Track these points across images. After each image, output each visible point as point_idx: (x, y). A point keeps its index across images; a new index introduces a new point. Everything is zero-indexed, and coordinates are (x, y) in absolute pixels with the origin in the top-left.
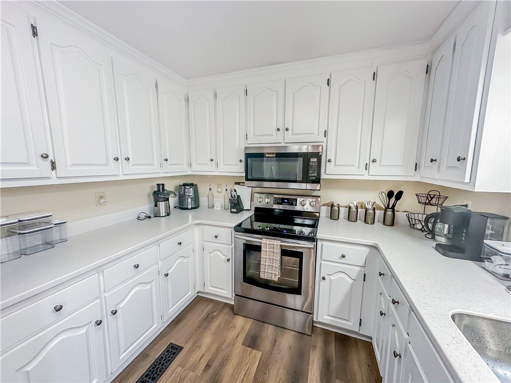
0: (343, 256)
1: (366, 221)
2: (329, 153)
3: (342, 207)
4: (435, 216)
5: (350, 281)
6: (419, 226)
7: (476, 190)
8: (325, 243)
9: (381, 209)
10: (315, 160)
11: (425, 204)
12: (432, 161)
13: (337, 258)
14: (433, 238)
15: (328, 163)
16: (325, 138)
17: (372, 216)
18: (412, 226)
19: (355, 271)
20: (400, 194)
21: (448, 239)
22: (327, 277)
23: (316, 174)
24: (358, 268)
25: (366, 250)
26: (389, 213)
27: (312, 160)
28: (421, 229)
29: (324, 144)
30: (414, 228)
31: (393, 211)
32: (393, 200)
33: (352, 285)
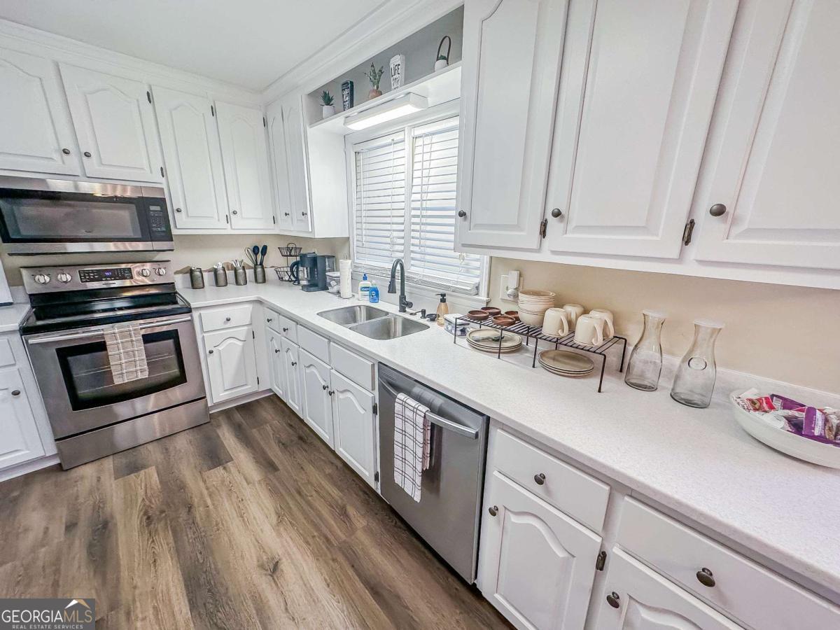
0: (228, 320)
1: (237, 283)
2: (175, 200)
3: (205, 271)
4: (296, 264)
5: (240, 344)
6: (287, 278)
7: (316, 237)
8: (202, 312)
9: (250, 268)
10: (158, 208)
11: (287, 256)
12: (286, 214)
13: (220, 324)
14: (299, 283)
15: (177, 214)
16: (164, 179)
17: (243, 275)
18: (281, 279)
19: (243, 332)
20: (265, 248)
21: (309, 281)
22: (214, 349)
23: (164, 229)
24: (246, 328)
25: (249, 307)
26: (259, 270)
27: (152, 208)
28: (289, 281)
29: (164, 186)
30: (283, 280)
31: (263, 268)
32: (259, 256)
33: (243, 346)
